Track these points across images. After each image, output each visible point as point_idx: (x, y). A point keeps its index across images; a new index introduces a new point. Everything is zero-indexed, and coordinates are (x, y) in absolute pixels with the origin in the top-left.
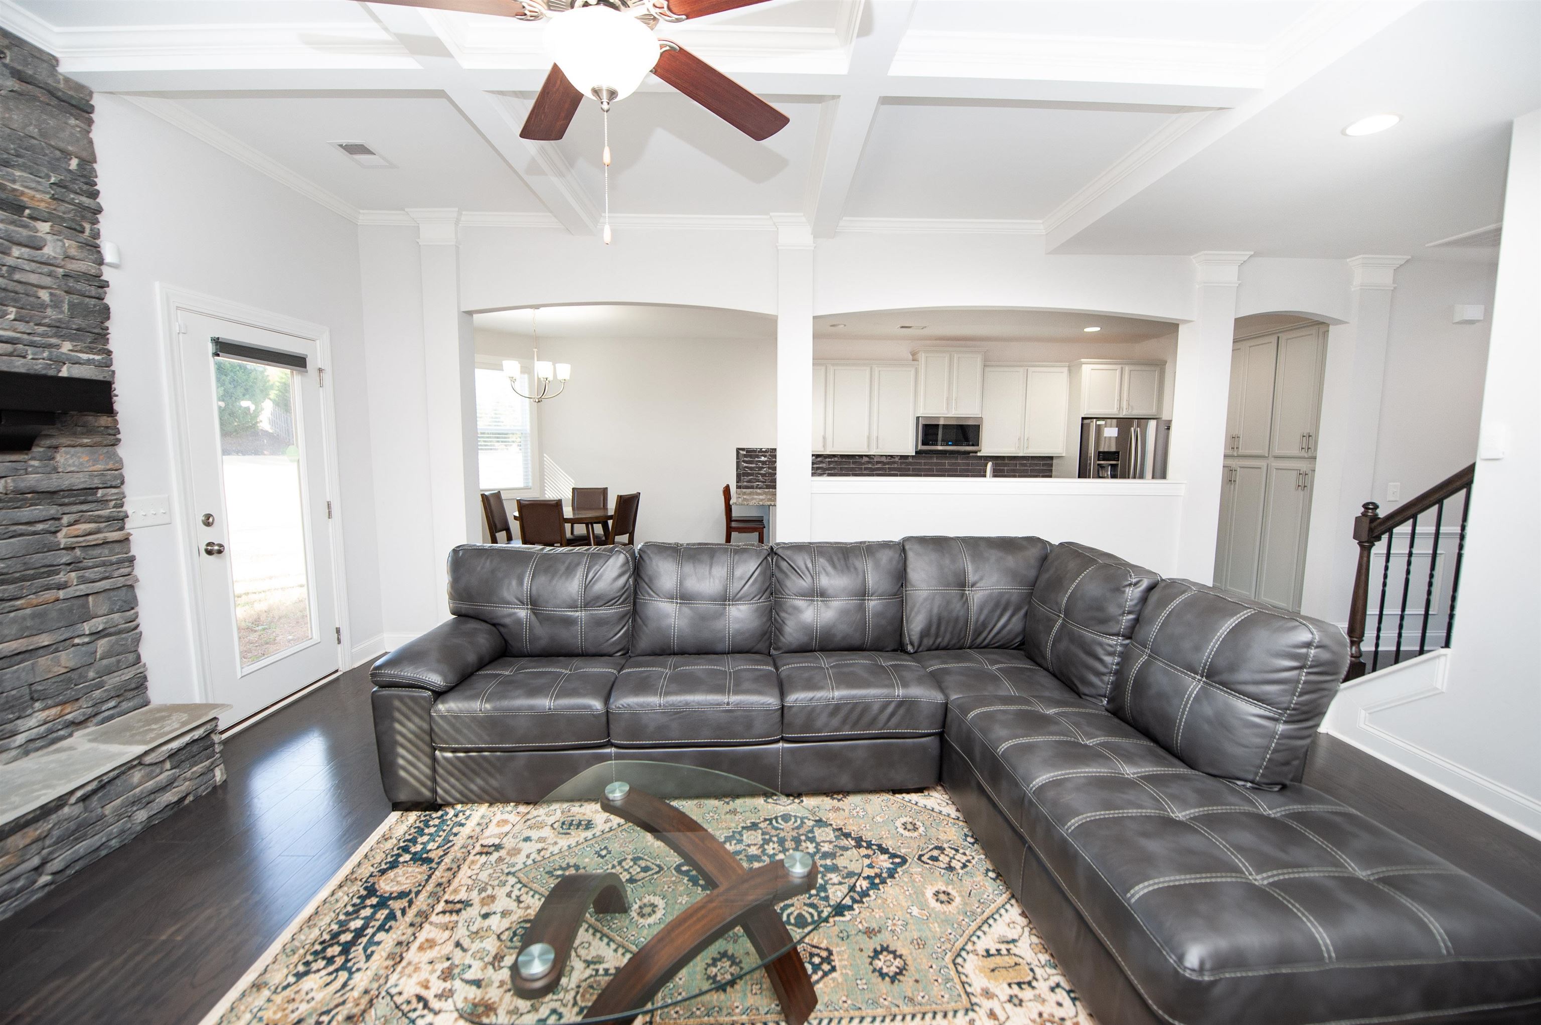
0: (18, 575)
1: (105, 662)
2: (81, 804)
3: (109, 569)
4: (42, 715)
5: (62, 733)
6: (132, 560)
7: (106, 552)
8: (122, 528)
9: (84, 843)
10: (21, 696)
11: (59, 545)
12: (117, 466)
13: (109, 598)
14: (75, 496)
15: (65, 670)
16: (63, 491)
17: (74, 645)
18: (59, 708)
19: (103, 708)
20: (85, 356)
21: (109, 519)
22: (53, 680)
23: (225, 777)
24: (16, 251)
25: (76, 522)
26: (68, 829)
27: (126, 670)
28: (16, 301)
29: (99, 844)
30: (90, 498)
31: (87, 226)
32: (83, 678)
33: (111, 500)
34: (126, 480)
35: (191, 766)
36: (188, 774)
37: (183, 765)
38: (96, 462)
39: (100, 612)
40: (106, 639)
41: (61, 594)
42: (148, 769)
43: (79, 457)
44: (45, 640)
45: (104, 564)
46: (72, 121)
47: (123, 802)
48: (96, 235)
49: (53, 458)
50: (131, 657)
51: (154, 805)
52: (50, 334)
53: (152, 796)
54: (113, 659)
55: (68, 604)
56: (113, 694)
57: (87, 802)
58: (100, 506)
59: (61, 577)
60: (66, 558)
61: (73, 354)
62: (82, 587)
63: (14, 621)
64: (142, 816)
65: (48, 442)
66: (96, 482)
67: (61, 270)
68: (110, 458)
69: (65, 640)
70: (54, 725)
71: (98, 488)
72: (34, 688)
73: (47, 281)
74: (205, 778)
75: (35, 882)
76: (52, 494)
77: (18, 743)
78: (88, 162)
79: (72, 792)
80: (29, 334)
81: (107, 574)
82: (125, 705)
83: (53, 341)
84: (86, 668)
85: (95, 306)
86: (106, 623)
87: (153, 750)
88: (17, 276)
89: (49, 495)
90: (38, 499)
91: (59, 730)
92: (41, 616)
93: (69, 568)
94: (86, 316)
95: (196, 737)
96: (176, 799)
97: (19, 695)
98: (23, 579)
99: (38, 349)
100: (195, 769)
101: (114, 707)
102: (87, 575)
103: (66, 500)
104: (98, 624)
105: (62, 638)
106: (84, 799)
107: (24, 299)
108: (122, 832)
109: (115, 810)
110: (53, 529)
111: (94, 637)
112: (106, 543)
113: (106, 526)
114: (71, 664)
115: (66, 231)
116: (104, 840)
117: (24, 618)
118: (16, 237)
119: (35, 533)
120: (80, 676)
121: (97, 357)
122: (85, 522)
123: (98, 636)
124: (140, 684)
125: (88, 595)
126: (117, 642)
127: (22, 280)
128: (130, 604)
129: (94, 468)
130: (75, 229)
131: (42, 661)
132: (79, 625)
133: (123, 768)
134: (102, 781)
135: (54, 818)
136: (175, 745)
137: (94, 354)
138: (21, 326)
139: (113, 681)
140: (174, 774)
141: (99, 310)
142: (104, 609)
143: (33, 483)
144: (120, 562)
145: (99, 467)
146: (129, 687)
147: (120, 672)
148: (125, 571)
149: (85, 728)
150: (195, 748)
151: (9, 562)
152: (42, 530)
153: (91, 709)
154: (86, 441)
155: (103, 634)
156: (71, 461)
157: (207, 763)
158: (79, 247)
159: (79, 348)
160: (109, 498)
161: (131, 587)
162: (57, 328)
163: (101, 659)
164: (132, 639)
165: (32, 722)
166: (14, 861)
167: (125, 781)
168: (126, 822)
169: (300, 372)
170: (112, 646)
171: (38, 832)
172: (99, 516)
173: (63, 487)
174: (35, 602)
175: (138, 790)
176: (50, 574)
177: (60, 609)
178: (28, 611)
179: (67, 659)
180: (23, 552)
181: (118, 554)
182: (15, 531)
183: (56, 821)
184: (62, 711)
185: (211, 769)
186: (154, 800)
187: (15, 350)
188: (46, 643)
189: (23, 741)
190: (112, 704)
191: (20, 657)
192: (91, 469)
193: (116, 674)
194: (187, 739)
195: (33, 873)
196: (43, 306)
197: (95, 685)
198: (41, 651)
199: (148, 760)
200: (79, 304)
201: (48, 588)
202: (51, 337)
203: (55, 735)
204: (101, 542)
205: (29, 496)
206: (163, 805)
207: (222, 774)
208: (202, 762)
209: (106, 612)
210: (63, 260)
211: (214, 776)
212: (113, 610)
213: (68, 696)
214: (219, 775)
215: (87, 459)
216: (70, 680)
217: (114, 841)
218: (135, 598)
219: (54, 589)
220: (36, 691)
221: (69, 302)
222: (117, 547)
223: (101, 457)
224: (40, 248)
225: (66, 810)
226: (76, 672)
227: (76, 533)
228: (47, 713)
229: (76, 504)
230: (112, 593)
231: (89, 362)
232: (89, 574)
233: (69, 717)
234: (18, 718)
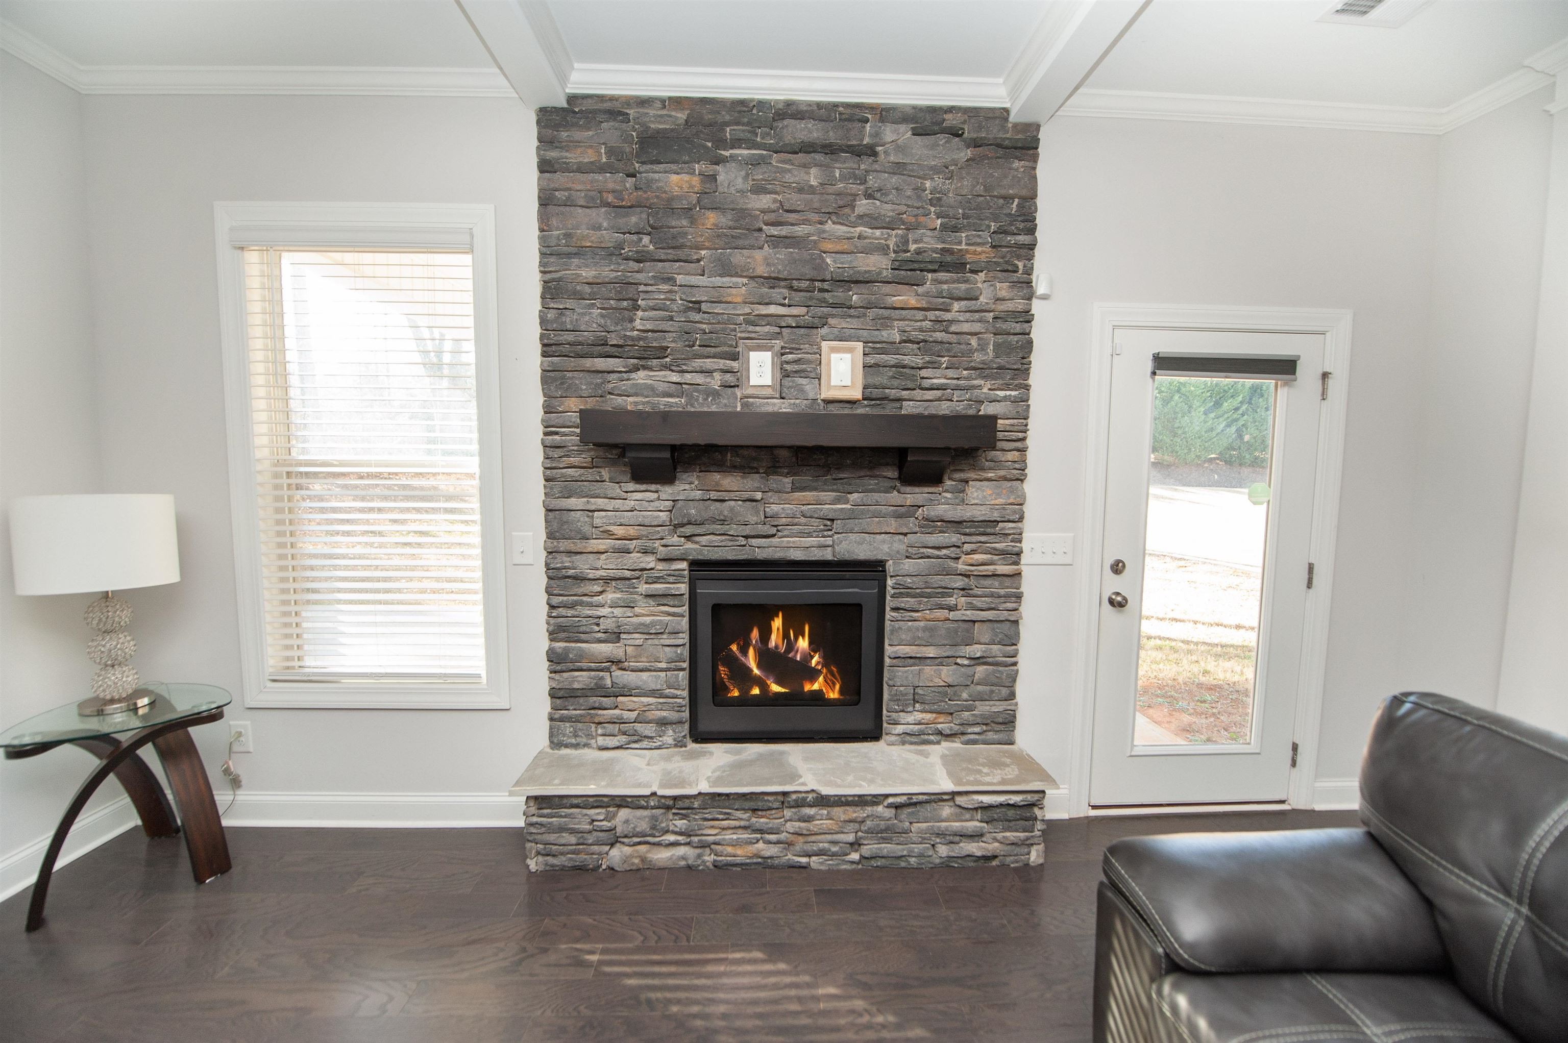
0: (918, 591)
1: (980, 688)
2: (893, 811)
3: (997, 600)
4: (919, 716)
5: (932, 737)
6: (1019, 597)
7: (997, 584)
8: (1017, 563)
9: (889, 845)
10: (906, 694)
11: (957, 570)
12: (1019, 500)
13: (994, 629)
14: (976, 527)
15: (944, 684)
16: (966, 521)
17: (956, 664)
18: (934, 715)
19: (970, 730)
20: (1001, 393)
21: (1003, 553)
22: (933, 689)
23: (1041, 861)
24: (956, 306)
25: (973, 552)
26: (878, 825)
27: (998, 703)
28: (948, 350)
29: (900, 854)
30: (989, 530)
31: (1020, 265)
32: (956, 696)
33: (1010, 534)
34: (1026, 515)
35: (1005, 830)
36: (1000, 836)
37: (995, 823)
38: (999, 495)
39: (982, 641)
40: (985, 667)
41: (952, 615)
42: (958, 810)
43: (983, 491)
44: (931, 652)
45: (992, 595)
46: (1016, 164)
47: (928, 828)
48: (1029, 271)
49: (963, 491)
50: (1005, 692)
51: (956, 847)
52: (974, 376)
53: (957, 839)
54: (988, 688)
55: (955, 625)
56: (979, 720)
57: (899, 811)
58: (998, 538)
59: (952, 601)
60: (959, 582)
61: (992, 392)
62: (968, 612)
63: (909, 629)
64: (943, 850)
65: (957, 476)
66: (996, 516)
67: (992, 314)
68: (1012, 492)
69: (948, 657)
70: (926, 728)
71: (998, 522)
72: (919, 691)
73: (977, 327)
74: (1017, 850)
75: (847, 855)
76: (957, 524)
77: (896, 732)
78: (1029, 198)
79: (887, 796)
80: (958, 379)
81: (993, 606)
82: (991, 736)
83: (976, 382)
84: (962, 688)
85: (1017, 342)
86: (985, 651)
87: (967, 793)
88: (953, 328)
89: (955, 525)
90: (947, 527)
91: (929, 734)
92: (931, 630)
93: (962, 592)
94: (1009, 353)
95: (1011, 802)
96: (979, 854)
97: (905, 692)
98: (921, 595)
99: (962, 392)
100: (1008, 834)
101: (978, 734)
102: (974, 602)
103: (968, 530)
104: (977, 650)
105: (946, 654)
106: (897, 807)
107: (956, 348)
108: (921, 855)
109: (920, 831)
110: (953, 555)
111: (973, 662)
112: (995, 575)
113: (1000, 559)
114: (950, 680)
115: (1000, 275)
116: (905, 853)
117: (917, 629)
118: (957, 293)
119: (938, 557)
120: (955, 694)
121: (1013, 393)
122: (982, 553)
123: (977, 661)
124: (1008, 722)
125: (974, 622)
126: (994, 672)
127: (956, 331)
128: (1012, 640)
129: (997, 502)
130: (1007, 271)
131: (927, 669)
132: (963, 647)
133: (933, 797)
134: (912, 798)
135: (869, 810)
136: (987, 799)
137: (1012, 390)
138: (951, 373)
139: (983, 708)
140: (982, 828)
141: (1022, 345)
142: (986, 638)
143: (941, 513)
144: (1007, 596)
145: (1000, 501)
146: (996, 720)
147: (992, 703)
148: (1010, 605)
149: (953, 741)
150: (1011, 813)
151: (914, 579)
152: (945, 555)
153: (958, 727)
154: (990, 475)
155: (981, 660)
156: (975, 494)
157: (1022, 835)
158: (1010, 287)
159: (996, 386)
160: (1007, 532)
161: (1016, 622)
162: (982, 370)
163: (977, 684)
164: (1007, 674)
165: (910, 718)
166: (835, 827)
167: (935, 810)
168: (928, 848)
169: (1286, 384)
170: (987, 675)
171: (855, 815)
172: (995, 549)
173: (965, 518)
174: (928, 617)
175: (944, 824)
176: (944, 595)
177: (948, 629)
178: (922, 624)
179: (947, 674)
180: (927, 572)
181: (1008, 587)
182: (923, 553)
183: (870, 813)
184: (935, 718)
185: (1027, 844)
186: (958, 843)
187: (943, 395)
188: (931, 655)
189: (901, 732)
190: (977, 729)
191: (912, 660)
192: (993, 502)
193: (987, 703)
194: (1001, 799)
195: (848, 845)
196: (971, 351)
197: (966, 706)
198: (928, 661)
199: (960, 800)
200: (1003, 342)
201: (942, 608)
202: (975, 379)
203: (926, 737)
204: (990, 574)
205: (939, 524)
206: (964, 853)
207: (1038, 856)
208: (1017, 831)
209: (987, 641)
210: (994, 304)
211: (1029, 854)
212: (994, 640)
213: (942, 707)
214: (1035, 856)
215: (990, 492)
216: (946, 694)
217: (913, 859)
218: (1018, 634)
219: (946, 609)
220: (918, 694)
221: (994, 342)
222: (1008, 582)
223: (1004, 491)
224: (977, 299)
225: (880, 808)
226: (952, 689)
227: (970, 561)
228: (924, 715)
229: (978, 535)
230: (996, 625)
231: (1005, 398)
232: (977, 602)
233: (939, 726)
234: (903, 711)
